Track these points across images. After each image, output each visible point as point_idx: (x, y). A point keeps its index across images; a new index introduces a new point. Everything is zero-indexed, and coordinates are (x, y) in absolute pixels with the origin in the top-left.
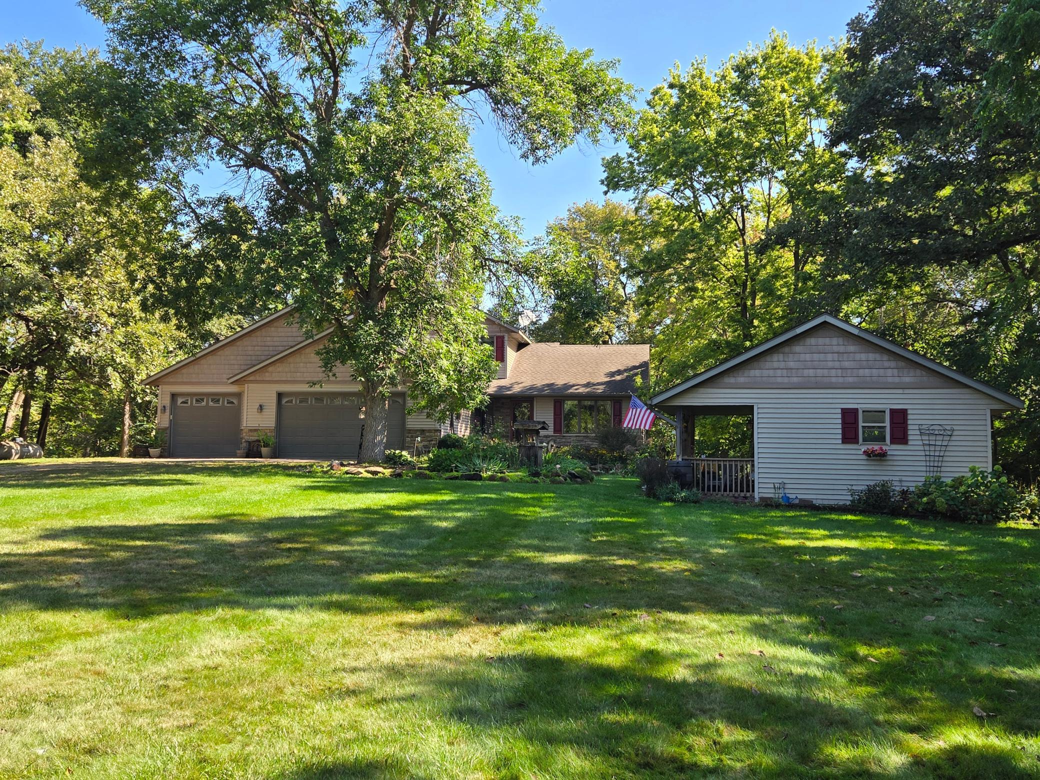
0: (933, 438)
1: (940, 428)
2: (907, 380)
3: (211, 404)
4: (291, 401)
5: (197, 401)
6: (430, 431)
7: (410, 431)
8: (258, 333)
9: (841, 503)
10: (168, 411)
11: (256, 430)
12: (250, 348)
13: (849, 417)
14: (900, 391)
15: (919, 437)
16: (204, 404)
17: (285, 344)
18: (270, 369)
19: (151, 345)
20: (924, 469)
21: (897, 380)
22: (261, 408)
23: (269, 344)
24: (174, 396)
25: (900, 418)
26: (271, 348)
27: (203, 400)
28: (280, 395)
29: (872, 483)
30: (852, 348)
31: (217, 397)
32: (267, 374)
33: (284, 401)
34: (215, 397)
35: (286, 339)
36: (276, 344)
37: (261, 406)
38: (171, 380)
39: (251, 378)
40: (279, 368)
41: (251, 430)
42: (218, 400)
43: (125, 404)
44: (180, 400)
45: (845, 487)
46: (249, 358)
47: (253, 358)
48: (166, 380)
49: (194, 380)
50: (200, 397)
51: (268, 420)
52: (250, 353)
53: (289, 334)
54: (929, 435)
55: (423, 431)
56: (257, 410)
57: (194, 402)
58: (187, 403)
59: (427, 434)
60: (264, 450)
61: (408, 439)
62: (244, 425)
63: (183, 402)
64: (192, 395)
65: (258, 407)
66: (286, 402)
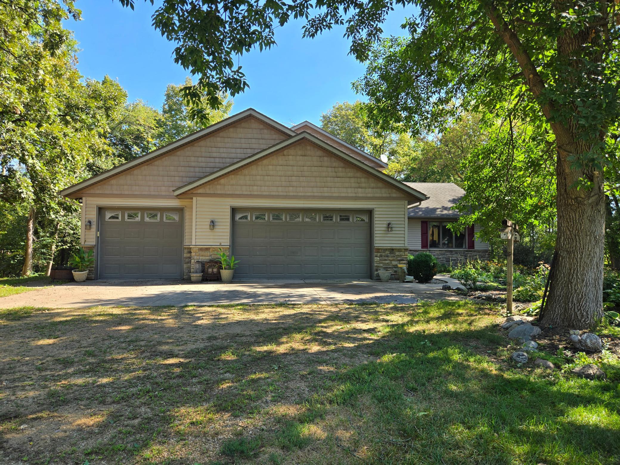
3: (147, 219)
4: (246, 217)
5: (130, 216)
6: (399, 250)
7: (378, 250)
8: (202, 143)
10: (94, 227)
11: (207, 249)
12: (193, 159)
16: (138, 219)
17: (233, 155)
18: (222, 181)
19: (72, 150)
22: (213, 224)
23: (215, 155)
24: (101, 210)
26: (217, 160)
27: (136, 215)
28: (234, 211)
31: (154, 212)
32: (219, 187)
33: (238, 216)
34: (153, 211)
35: (233, 150)
36: (223, 155)
37: (212, 222)
38: (98, 192)
39: (200, 191)
40: (233, 180)
41: (201, 249)
42: (156, 216)
43: (28, 221)
44: (108, 215)
46: (192, 169)
47: (197, 170)
48: (92, 191)
49: (126, 193)
50: (132, 211)
51: (222, 238)
52: (193, 164)
53: (238, 145)
55: (392, 250)
56: (208, 227)
57: (126, 217)
58: (117, 218)
59: (397, 253)
60: (225, 273)
61: (377, 259)
62: (194, 243)
63: (112, 217)
64: (123, 209)
65: (209, 223)
66: (241, 218)
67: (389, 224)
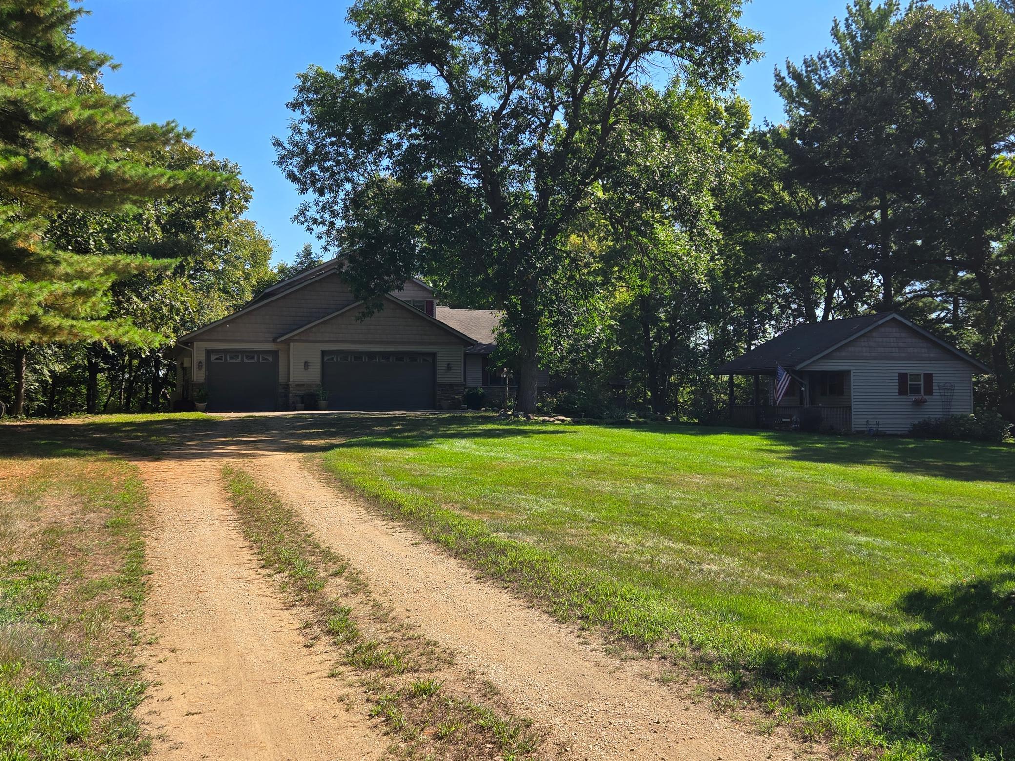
0: (946, 391)
1: (949, 385)
2: (932, 355)
3: (246, 360)
4: (333, 359)
5: (231, 358)
6: (457, 385)
7: (440, 385)
9: (903, 432)
10: (204, 367)
11: (303, 385)
13: (903, 377)
14: (928, 362)
15: (938, 391)
16: (239, 360)
17: (330, 306)
18: (314, 329)
20: (941, 410)
21: (927, 355)
24: (209, 352)
25: (929, 378)
27: (237, 356)
28: (324, 353)
29: (921, 420)
30: (903, 335)
32: (311, 334)
33: (326, 359)
34: (251, 354)
35: (330, 302)
37: (306, 363)
38: (206, 337)
39: (296, 337)
40: (322, 328)
41: (297, 385)
42: (253, 357)
44: (213, 357)
45: (909, 423)
48: (201, 337)
49: (230, 338)
50: (235, 353)
51: (314, 376)
54: (944, 389)
55: (451, 385)
56: (303, 367)
57: (229, 359)
58: (221, 359)
59: (455, 388)
60: (323, 403)
61: (439, 392)
62: (291, 380)
63: (216, 359)
64: (226, 352)
65: (303, 364)
66: (328, 360)
67: (449, 364)
